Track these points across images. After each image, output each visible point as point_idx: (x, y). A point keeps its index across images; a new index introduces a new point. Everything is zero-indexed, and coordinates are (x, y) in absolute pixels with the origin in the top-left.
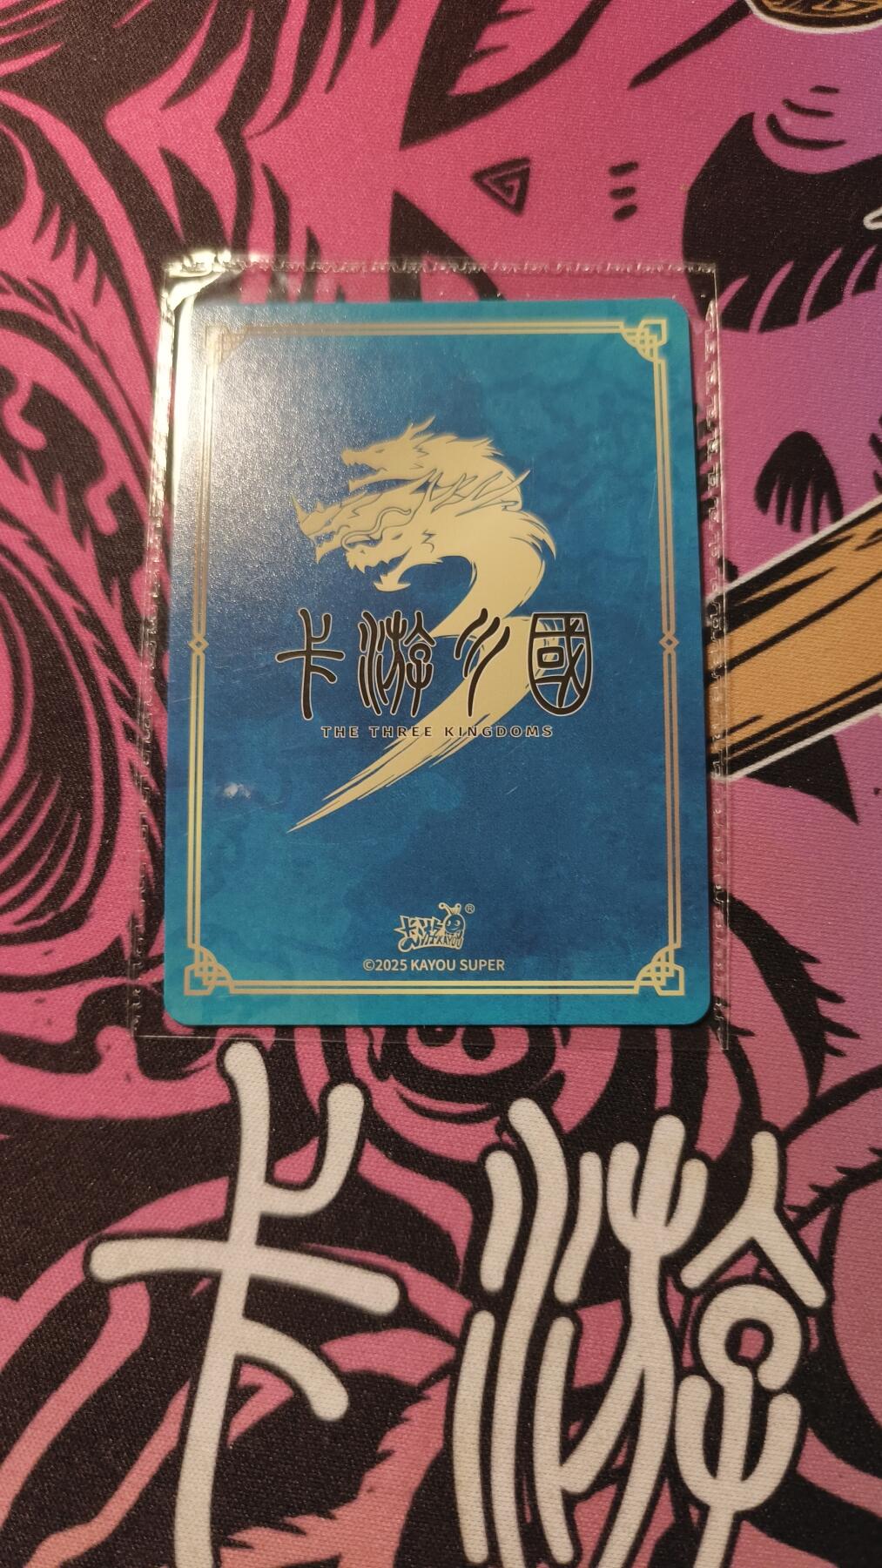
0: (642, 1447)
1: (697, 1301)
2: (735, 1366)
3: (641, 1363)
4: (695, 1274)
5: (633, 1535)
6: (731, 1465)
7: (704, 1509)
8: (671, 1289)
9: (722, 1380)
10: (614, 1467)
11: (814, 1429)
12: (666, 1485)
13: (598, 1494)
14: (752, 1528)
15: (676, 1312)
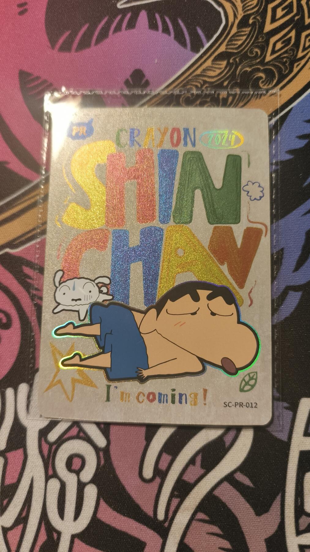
0: (33, 508)
1: (54, 447)
2: (70, 473)
3: (32, 474)
4: (53, 436)
5: (31, 544)
6: (69, 515)
7: (59, 534)
8: (43, 442)
9: (64, 479)
10: (22, 516)
11: (103, 498)
12: (43, 524)
13: (16, 528)
14: (80, 541)
15: (46, 452)
